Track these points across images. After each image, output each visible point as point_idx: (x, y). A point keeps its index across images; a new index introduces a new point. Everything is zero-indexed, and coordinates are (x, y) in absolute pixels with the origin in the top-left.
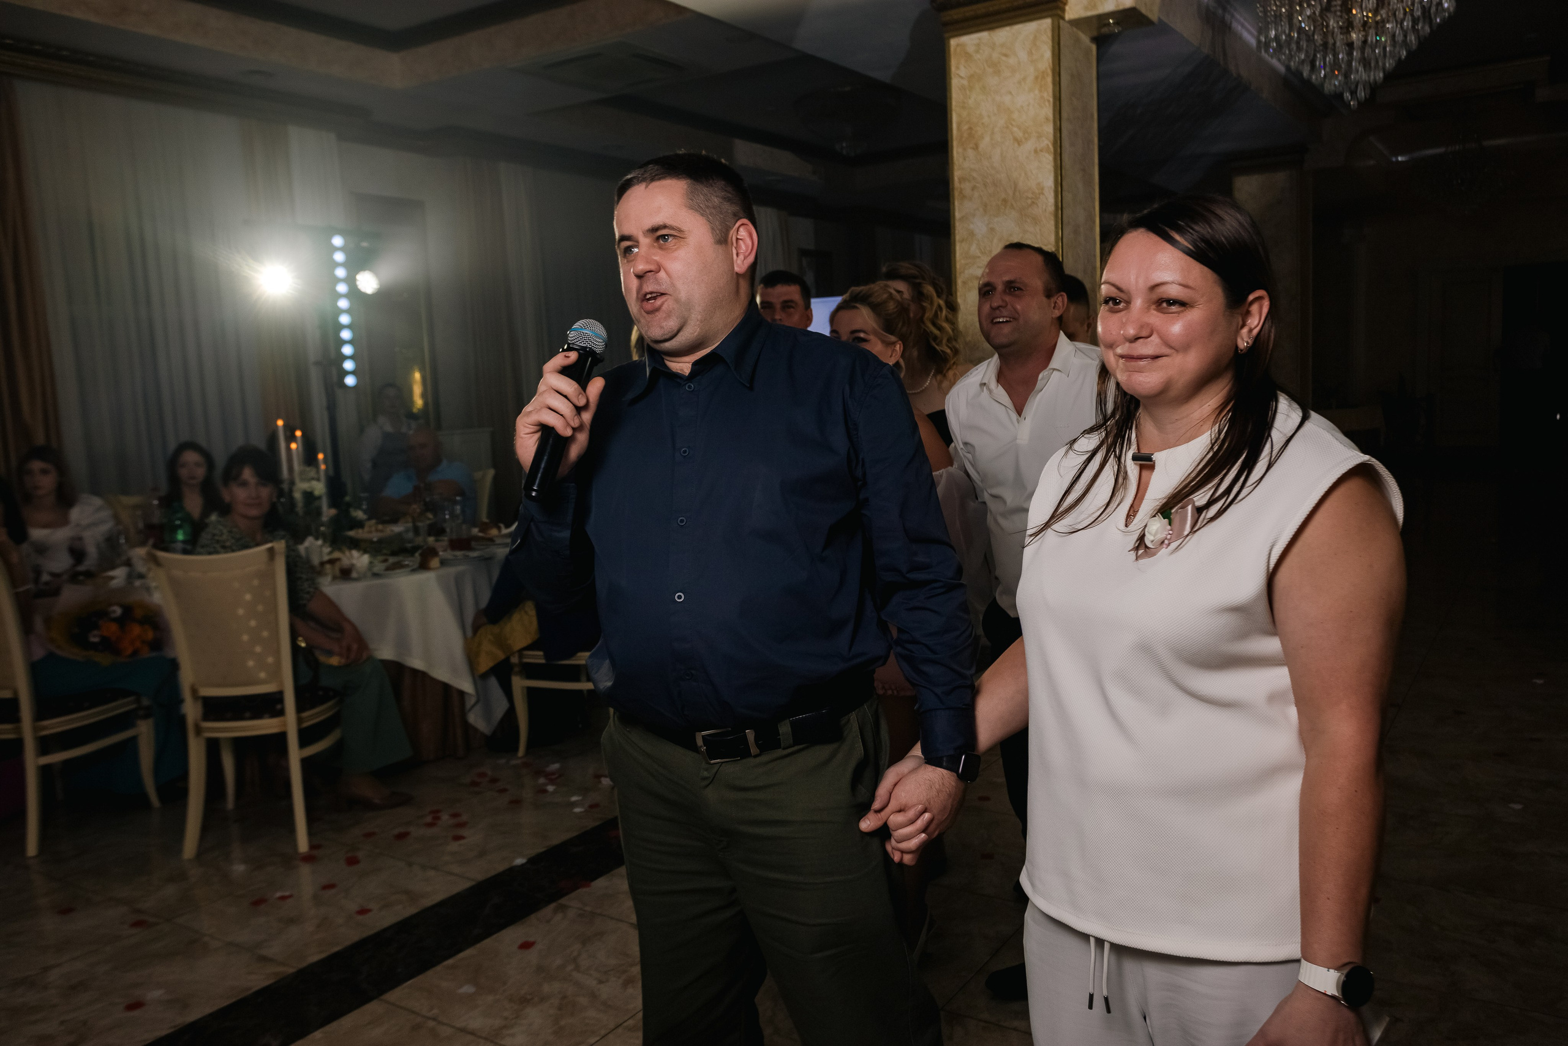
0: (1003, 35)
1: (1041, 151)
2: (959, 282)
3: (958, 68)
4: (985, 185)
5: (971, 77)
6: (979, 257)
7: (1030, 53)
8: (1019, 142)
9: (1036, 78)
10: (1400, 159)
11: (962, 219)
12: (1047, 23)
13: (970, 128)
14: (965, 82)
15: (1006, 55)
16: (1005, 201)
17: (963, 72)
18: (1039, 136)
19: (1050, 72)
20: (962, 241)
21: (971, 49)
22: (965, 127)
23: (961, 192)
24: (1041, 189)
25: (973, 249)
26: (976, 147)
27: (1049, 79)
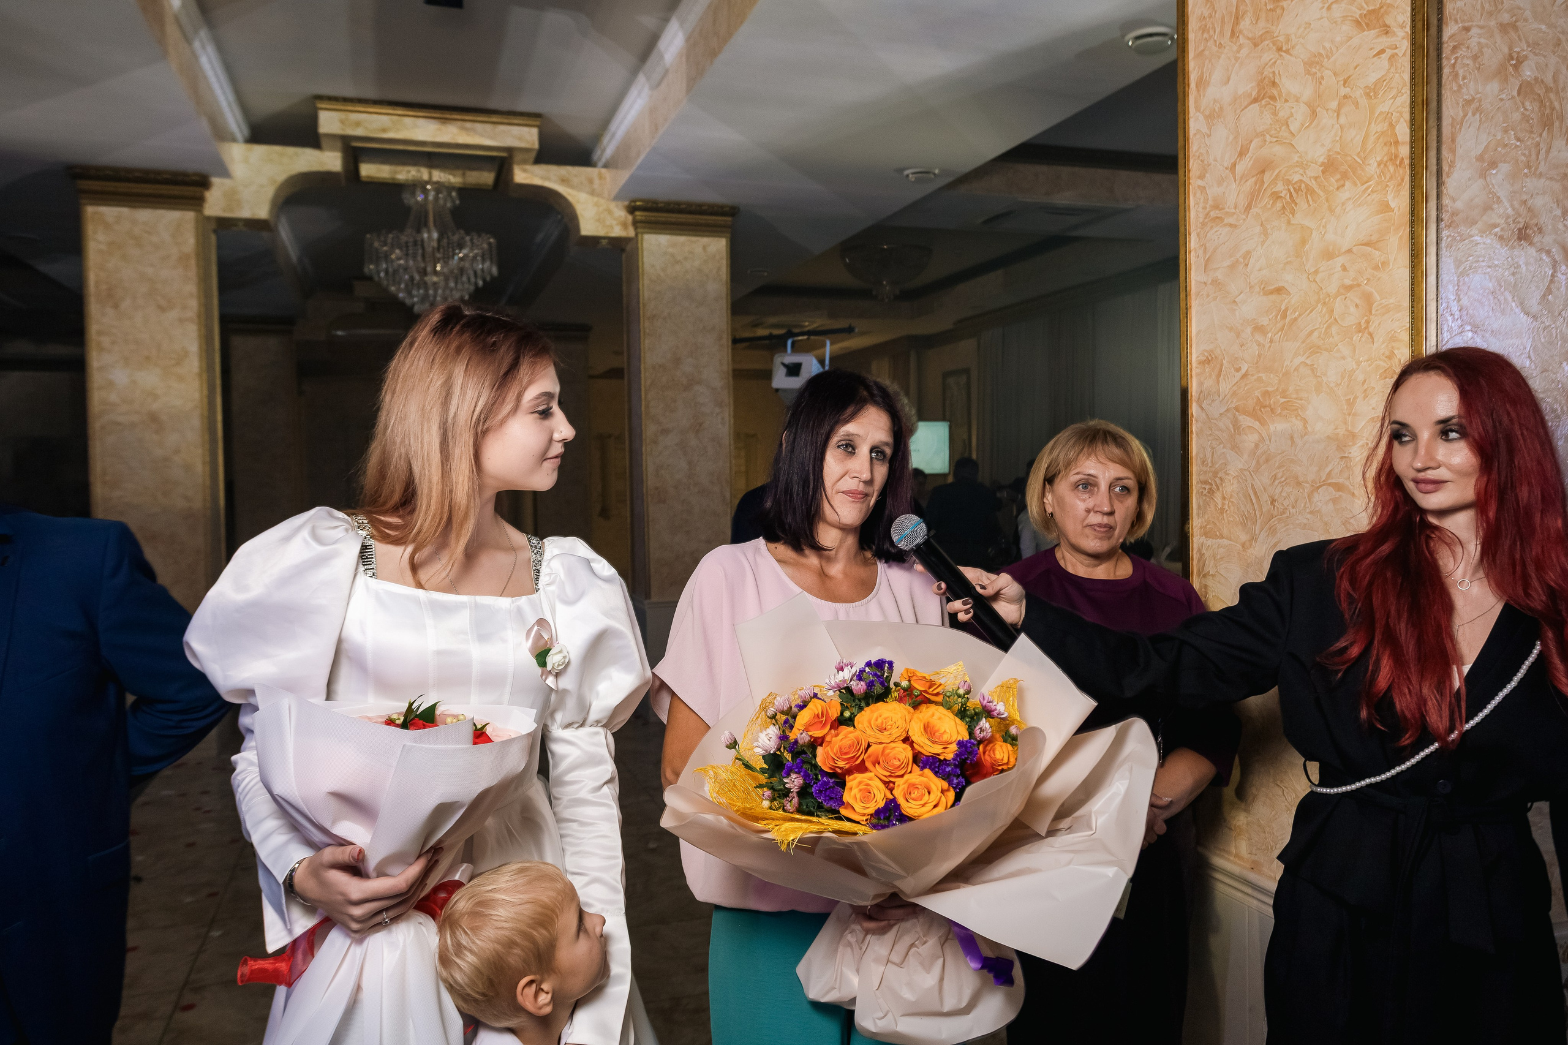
1: (186, 320)
2: (97, 426)
3: (95, 233)
4: (126, 342)
5: (111, 244)
6: (119, 405)
7: (173, 236)
9: (180, 258)
11: (100, 368)
12: (189, 216)
13: (109, 289)
14: (103, 247)
15: (148, 233)
17: (101, 237)
18: (184, 308)
19: (193, 255)
20: (100, 389)
21: (110, 220)
22: (104, 287)
23: (99, 343)
24: (186, 354)
25: (113, 397)
26: (116, 306)
27: (193, 262)
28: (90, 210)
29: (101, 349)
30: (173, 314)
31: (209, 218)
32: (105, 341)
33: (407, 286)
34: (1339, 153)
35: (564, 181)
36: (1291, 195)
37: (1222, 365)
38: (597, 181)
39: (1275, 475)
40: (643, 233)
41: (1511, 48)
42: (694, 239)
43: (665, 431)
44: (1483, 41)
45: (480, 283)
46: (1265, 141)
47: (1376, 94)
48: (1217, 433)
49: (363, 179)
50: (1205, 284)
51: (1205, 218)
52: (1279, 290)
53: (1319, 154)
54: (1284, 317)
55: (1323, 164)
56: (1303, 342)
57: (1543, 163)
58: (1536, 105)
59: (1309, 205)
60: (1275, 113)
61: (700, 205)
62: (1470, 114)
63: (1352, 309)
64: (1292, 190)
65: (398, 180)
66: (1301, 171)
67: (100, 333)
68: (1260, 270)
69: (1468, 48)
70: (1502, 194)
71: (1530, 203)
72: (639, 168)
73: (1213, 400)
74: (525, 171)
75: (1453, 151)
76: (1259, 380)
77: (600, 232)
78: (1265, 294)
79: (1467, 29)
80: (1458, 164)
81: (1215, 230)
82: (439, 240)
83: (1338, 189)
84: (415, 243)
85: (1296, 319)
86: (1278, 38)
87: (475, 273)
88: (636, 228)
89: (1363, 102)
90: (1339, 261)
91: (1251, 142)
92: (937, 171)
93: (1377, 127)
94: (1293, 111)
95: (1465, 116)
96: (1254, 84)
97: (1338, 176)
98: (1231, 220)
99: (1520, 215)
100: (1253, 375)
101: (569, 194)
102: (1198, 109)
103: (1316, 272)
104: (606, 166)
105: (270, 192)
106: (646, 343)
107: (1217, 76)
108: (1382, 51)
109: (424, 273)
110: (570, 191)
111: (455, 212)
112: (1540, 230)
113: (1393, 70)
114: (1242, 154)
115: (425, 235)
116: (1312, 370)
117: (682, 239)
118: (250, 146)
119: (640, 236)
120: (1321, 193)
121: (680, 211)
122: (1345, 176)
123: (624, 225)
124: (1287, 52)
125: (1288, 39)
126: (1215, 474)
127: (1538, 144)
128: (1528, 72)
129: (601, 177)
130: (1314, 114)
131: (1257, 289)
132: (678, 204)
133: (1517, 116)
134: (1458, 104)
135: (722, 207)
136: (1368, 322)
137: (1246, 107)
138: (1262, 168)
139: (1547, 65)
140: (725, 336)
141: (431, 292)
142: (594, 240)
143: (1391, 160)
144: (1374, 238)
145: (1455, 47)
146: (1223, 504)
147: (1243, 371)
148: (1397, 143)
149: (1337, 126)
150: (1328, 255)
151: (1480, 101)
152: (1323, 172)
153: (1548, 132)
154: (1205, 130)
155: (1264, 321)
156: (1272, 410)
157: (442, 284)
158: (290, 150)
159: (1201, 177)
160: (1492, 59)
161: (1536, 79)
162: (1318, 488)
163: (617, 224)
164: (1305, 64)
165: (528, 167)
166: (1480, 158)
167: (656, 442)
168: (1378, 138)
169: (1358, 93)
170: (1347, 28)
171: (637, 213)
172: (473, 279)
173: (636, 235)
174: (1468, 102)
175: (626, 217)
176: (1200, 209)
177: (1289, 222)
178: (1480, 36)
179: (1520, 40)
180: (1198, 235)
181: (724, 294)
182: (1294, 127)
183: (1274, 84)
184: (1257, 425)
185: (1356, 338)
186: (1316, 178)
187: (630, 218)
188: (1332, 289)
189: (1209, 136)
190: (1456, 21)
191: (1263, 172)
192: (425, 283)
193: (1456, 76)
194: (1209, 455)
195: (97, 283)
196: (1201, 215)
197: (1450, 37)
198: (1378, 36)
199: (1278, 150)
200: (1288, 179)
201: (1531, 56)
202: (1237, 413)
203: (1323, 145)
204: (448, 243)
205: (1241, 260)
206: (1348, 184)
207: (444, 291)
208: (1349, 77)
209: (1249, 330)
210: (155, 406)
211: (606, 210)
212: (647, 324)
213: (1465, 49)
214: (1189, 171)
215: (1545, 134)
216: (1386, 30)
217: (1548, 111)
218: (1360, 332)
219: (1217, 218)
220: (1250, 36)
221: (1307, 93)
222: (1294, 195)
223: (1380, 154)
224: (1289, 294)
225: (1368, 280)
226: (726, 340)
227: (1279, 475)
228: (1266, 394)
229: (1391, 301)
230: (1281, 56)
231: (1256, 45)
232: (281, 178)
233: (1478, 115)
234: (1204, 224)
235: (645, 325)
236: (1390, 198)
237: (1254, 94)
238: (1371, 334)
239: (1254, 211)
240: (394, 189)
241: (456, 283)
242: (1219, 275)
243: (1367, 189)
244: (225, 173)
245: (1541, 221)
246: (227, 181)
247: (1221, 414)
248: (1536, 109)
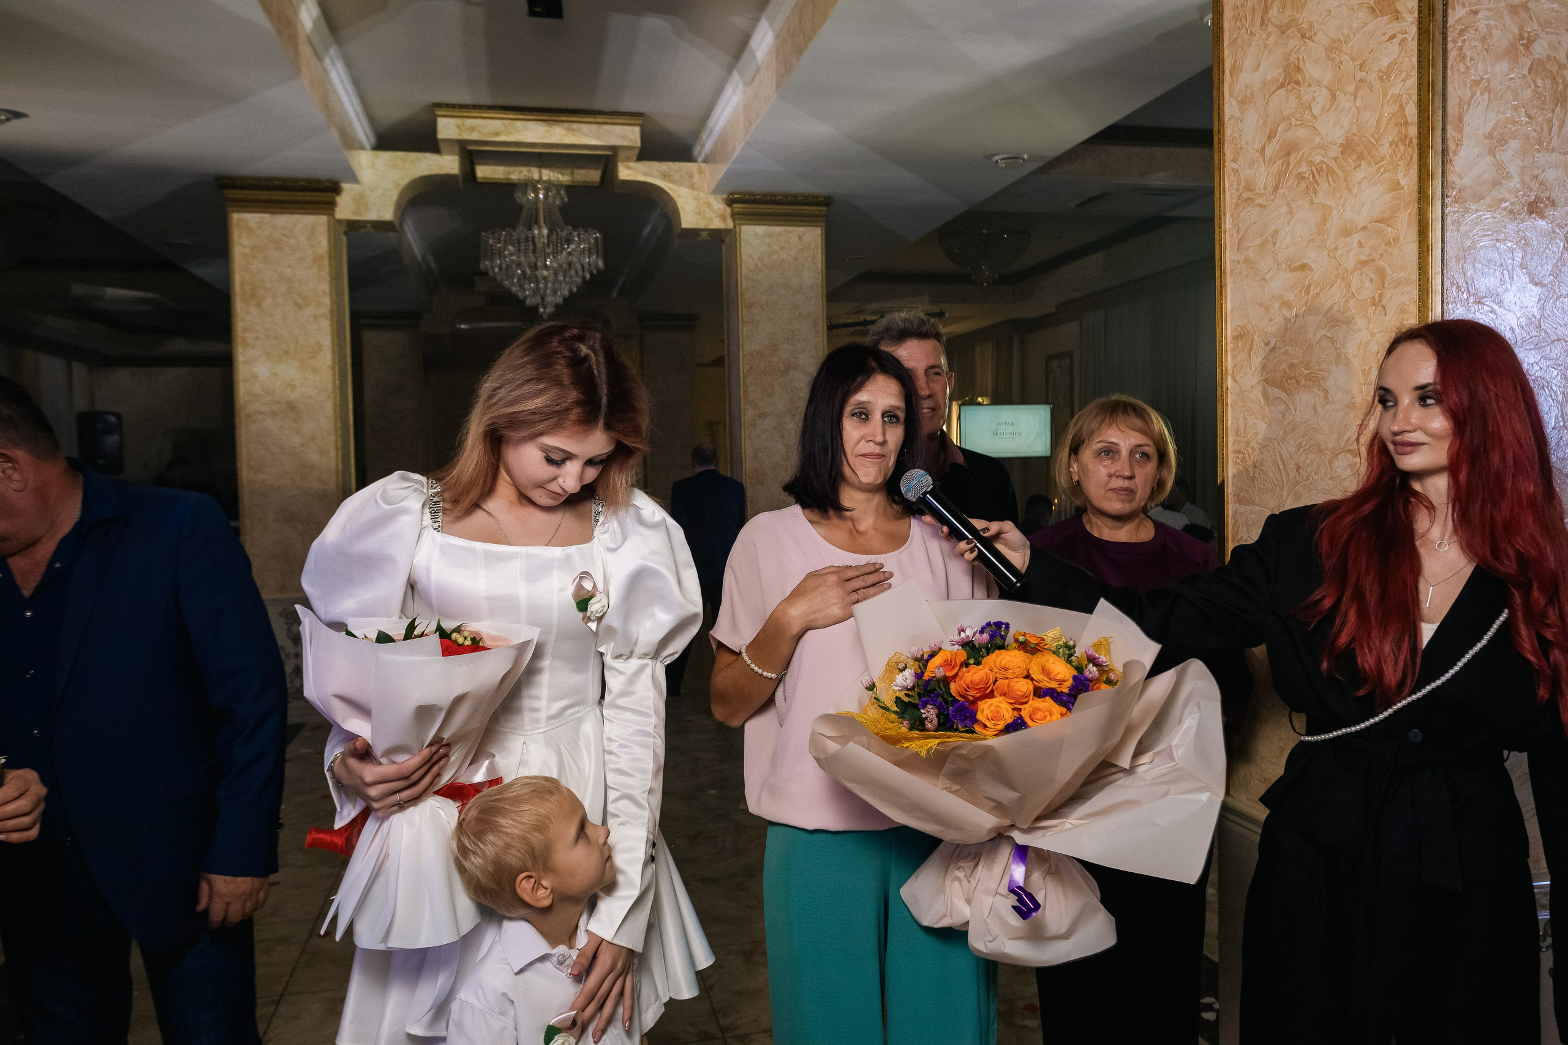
0: (283, 220)
1: (320, 316)
2: (243, 415)
3: (240, 238)
4: (268, 337)
5: (253, 248)
6: (261, 396)
7: (309, 239)
8: (299, 307)
9: (315, 259)
10: (463, 326)
11: (245, 362)
12: (323, 219)
13: (252, 289)
14: (247, 251)
15: (287, 236)
16: (287, 352)
17: (245, 241)
18: (318, 305)
19: (326, 256)
20: (245, 381)
21: (253, 225)
22: (248, 287)
23: (244, 339)
24: (320, 347)
25: (257, 388)
26: (259, 305)
27: (326, 262)
28: (236, 217)
29: (246, 345)
30: (310, 311)
31: (340, 222)
32: (250, 337)
33: (519, 280)
34: (1355, 135)
35: (665, 176)
36: (1314, 176)
37: (1253, 340)
38: (696, 175)
39: (1300, 444)
40: (740, 225)
41: (1521, 28)
42: (790, 229)
43: (763, 416)
44: (1492, 22)
45: (588, 276)
46: (1291, 124)
47: (1388, 78)
48: (1250, 405)
49: (479, 180)
50: (1239, 262)
51: (1238, 199)
52: (1304, 267)
53: (1337, 135)
54: (1307, 292)
55: (1342, 145)
56: (1324, 316)
57: (1555, 138)
58: (1548, 82)
59: (1330, 185)
60: (1299, 98)
61: (795, 196)
62: (1478, 93)
63: (1368, 284)
64: (1314, 170)
65: (512, 179)
66: (1323, 153)
67: (245, 330)
68: (1286, 248)
69: (1476, 30)
70: (1512, 169)
71: (1541, 177)
72: (735, 162)
73: (1246, 374)
74: (629, 168)
75: (1460, 130)
76: (1286, 353)
77: (701, 224)
78: (1290, 271)
79: (1475, 13)
80: (1466, 142)
81: (1247, 210)
82: (549, 237)
83: (1355, 169)
84: (527, 237)
85: (1318, 294)
86: (1303, 25)
87: (583, 266)
88: (734, 221)
89: (1377, 84)
90: (1356, 237)
91: (1278, 125)
92: (1025, 157)
93: (1388, 110)
94: (1315, 95)
95: (1473, 95)
96: (1281, 70)
97: (1355, 157)
98: (1261, 201)
99: (1531, 190)
100: (1280, 348)
101: (670, 189)
102: (1231, 95)
103: (1336, 249)
104: (705, 161)
105: (394, 195)
106: (744, 330)
107: (1248, 63)
108: (1394, 36)
109: (534, 267)
110: (671, 185)
111: (564, 209)
112: (1553, 204)
113: (1403, 54)
114: (1270, 137)
115: (536, 232)
116: (1332, 342)
117: (778, 229)
118: (375, 152)
119: (738, 227)
120: (1340, 174)
121: (777, 203)
122: (1361, 156)
123: (723, 218)
124: (1310, 38)
125: (1311, 26)
126: (1248, 443)
127: (1550, 120)
128: (1540, 49)
129: (700, 171)
130: (1334, 97)
131: (1284, 266)
132: (774, 195)
133: (1528, 93)
134: (1466, 85)
135: (817, 197)
136: (1381, 296)
137: (1274, 93)
138: (1288, 150)
139: (1559, 43)
140: (820, 322)
141: (541, 285)
142: (694, 232)
143: (1401, 140)
144: (1387, 215)
145: (1462, 31)
146: (1255, 472)
147: (1272, 345)
148: (1406, 123)
149: (1354, 109)
150: (1346, 232)
151: (1489, 80)
152: (1342, 153)
153: (1561, 108)
154: (1238, 115)
155: (1290, 297)
156: (1297, 381)
157: (551, 278)
158: (413, 155)
159: (1235, 160)
160: (1500, 40)
161: (1548, 57)
162: (1338, 454)
163: (717, 217)
164: (1326, 49)
165: (632, 164)
166: (1489, 136)
167: (753, 426)
168: (1390, 120)
169: (1372, 77)
170: (1363, 14)
171: (735, 205)
172: (580, 273)
173: (735, 227)
174: (1477, 83)
175: (725, 209)
176: (1234, 191)
177: (1312, 202)
178: (1488, 18)
179: (1531, 19)
180: (1232, 215)
181: (819, 283)
182: (1316, 110)
183: (1298, 69)
184: (1283, 395)
185: (1371, 310)
186: (1335, 159)
187: (729, 210)
188: (1350, 264)
189: (1241, 120)
190: (1464, 5)
191: (1289, 154)
192: (537, 277)
193: (1463, 58)
194: (1242, 425)
195: (242, 284)
196: (1234, 197)
197: (1458, 21)
198: (1390, 22)
199: (1302, 133)
200: (1311, 161)
201: (1543, 35)
202: (1267, 385)
203: (1342, 127)
204: (557, 239)
205: (1270, 238)
206: (1363, 164)
207: (554, 284)
208: (1364, 62)
209: (1277, 306)
210: (294, 396)
211: (706, 203)
212: (745, 312)
213: (1473, 32)
214: (1224, 155)
215: (1557, 110)
216: (1397, 16)
217: (1560, 88)
218: (1374, 305)
219: (1249, 198)
220: (1278, 24)
221: (1328, 78)
222: (1317, 176)
223: (1391, 135)
224: (1312, 270)
225: (1381, 255)
226: (822, 327)
227: (1304, 443)
228: (1292, 366)
229: (1402, 275)
230: (1305, 42)
231: (1283, 33)
232: (404, 182)
233: (1486, 95)
234: (1237, 205)
235: (743, 313)
236: (1400, 176)
237: (1281, 79)
238: (1384, 307)
239: (1281, 191)
240: (509, 187)
241: (565, 277)
242: (1251, 253)
243: (1380, 168)
244: (354, 179)
245: (1553, 195)
246: (355, 186)
247: (1252, 386)
248: (1548, 86)
